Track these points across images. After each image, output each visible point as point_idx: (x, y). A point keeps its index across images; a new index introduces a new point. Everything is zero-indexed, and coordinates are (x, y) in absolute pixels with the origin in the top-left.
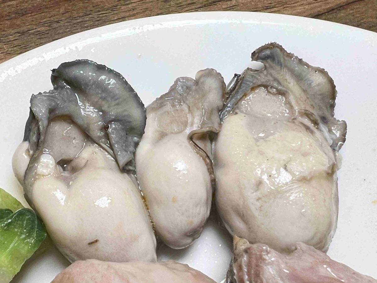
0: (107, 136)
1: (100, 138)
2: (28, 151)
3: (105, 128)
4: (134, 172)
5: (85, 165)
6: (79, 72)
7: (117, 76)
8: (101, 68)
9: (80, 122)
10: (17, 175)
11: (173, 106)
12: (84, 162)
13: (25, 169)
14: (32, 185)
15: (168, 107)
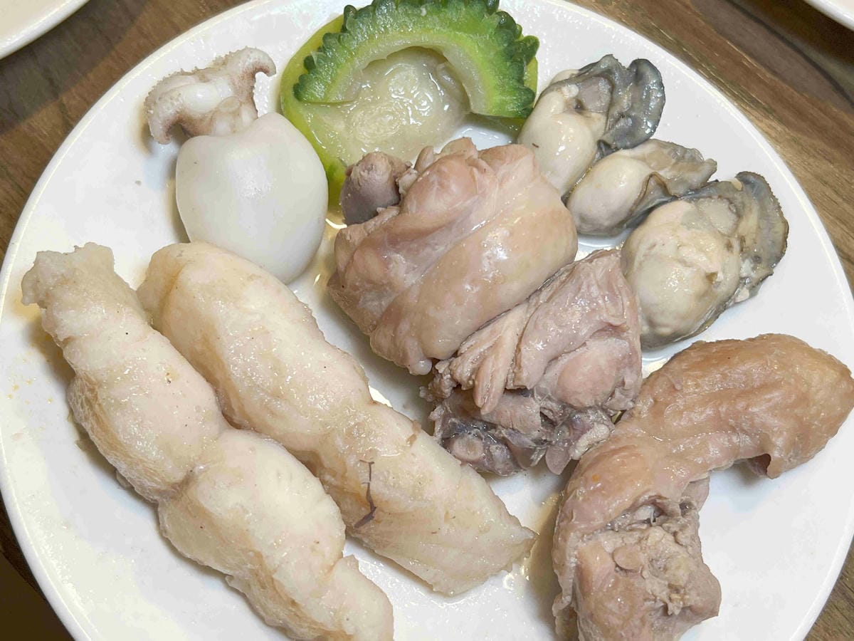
0: (617, 121)
1: (613, 116)
2: (573, 74)
3: (622, 115)
4: (603, 156)
5: (587, 117)
6: (648, 73)
7: (663, 98)
8: (661, 85)
9: (615, 96)
10: (553, 80)
11: (669, 154)
12: (588, 115)
13: (560, 80)
14: (553, 90)
15: (666, 151)
